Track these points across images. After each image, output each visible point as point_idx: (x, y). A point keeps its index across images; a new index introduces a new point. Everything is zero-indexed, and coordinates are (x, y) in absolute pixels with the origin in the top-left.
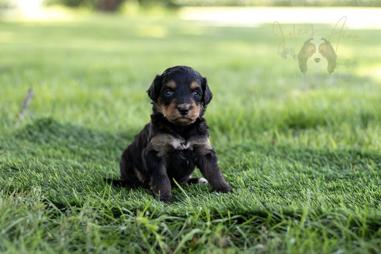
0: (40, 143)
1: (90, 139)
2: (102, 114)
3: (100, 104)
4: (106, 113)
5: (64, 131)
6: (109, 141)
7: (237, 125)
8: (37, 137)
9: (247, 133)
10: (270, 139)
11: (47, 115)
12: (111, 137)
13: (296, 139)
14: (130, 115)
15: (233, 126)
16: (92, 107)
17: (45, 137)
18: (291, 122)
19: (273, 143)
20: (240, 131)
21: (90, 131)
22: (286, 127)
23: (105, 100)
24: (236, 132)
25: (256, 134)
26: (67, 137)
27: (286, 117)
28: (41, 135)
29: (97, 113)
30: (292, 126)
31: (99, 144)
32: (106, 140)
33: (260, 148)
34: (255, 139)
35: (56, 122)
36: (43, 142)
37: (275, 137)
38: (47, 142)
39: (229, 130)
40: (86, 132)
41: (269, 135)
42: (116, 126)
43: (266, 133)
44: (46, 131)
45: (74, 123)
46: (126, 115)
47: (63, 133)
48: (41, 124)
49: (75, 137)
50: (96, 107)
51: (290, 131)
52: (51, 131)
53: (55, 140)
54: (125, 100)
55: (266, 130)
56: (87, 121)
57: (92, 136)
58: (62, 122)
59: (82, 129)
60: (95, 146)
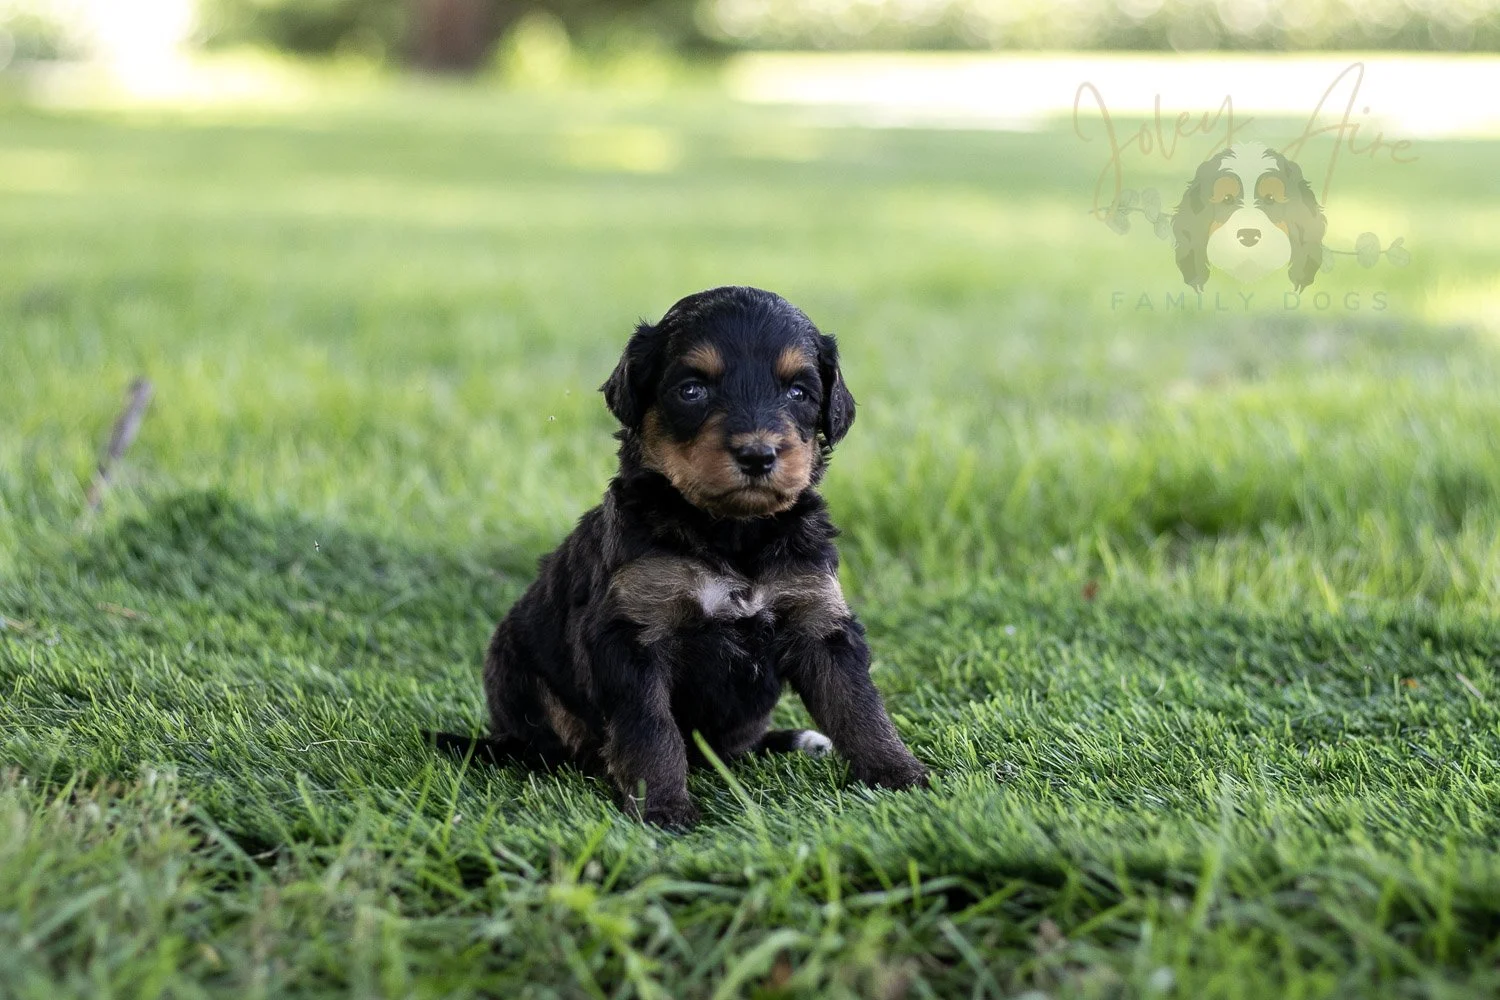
0: (173, 593)
1: (372, 576)
2: (418, 475)
3: (414, 437)
4: (437, 474)
5: (271, 543)
6: (445, 584)
7: (948, 520)
8: (163, 569)
9: (989, 553)
10: (1078, 573)
11: (204, 482)
12: (456, 569)
13: (1182, 574)
14: (530, 482)
15: (935, 525)
16: (378, 449)
17: (197, 567)
18: (1160, 507)
19: (1090, 592)
20: (962, 543)
21: (370, 546)
22: (1144, 529)
23: (433, 425)
24: (945, 546)
25: (1022, 555)
26: (281, 567)
27: (1143, 488)
28: (178, 558)
29: (399, 475)
30: (1166, 525)
31: (409, 594)
32: (433, 579)
33: (1041, 612)
34: (1019, 577)
35: (236, 511)
36: (189, 589)
37: (1096, 566)
38: (202, 588)
39: (916, 538)
40: (355, 548)
41: (1074, 558)
42: (475, 523)
43: (1061, 553)
44: (200, 545)
45: (308, 514)
46: (514, 482)
47: (264, 553)
48: (179, 515)
49: (311, 566)
50: (397, 448)
51: (1158, 545)
52: (218, 543)
53: (234, 582)
54: (509, 421)
55: (1063, 539)
56: (361, 507)
57: (379, 565)
58: (261, 509)
59: (342, 536)
60: (392, 604)
